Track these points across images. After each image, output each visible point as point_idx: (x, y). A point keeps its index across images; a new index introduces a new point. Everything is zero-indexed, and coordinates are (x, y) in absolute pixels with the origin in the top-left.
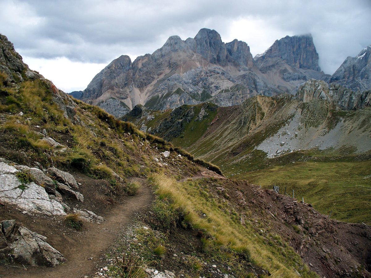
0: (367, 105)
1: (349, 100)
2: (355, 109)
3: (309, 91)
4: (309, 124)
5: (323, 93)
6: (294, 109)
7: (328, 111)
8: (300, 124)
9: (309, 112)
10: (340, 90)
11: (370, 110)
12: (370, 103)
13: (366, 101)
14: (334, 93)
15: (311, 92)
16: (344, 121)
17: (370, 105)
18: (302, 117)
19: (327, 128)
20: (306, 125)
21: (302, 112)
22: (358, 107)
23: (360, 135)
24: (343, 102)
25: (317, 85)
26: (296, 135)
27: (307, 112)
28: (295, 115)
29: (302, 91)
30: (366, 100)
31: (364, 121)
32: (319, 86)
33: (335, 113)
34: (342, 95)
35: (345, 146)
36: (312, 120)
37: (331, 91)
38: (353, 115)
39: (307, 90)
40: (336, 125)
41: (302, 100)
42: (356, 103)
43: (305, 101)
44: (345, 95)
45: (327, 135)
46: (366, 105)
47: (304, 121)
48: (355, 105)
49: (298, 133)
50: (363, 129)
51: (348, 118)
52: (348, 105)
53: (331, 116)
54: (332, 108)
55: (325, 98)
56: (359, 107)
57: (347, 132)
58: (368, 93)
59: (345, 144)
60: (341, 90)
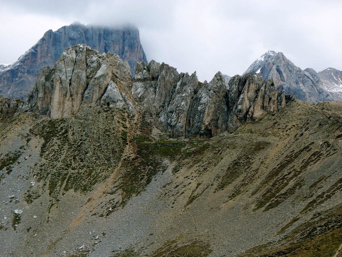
0: (245, 117)
1: (191, 106)
2: (209, 133)
3: (68, 81)
4: (65, 184)
5: (113, 90)
6: (20, 138)
7: (125, 140)
8: (33, 183)
9: (66, 147)
10: (164, 78)
11: (251, 132)
12: (253, 113)
13: (240, 107)
14: (146, 89)
15: (74, 84)
16: (176, 170)
17: (252, 118)
18: (44, 161)
19: (120, 191)
20: (53, 186)
21: (44, 146)
22: (217, 127)
23: (223, 205)
24: (172, 112)
25: (95, 64)
26: (17, 219)
27: (61, 148)
28: (21, 157)
29: (48, 84)
30: (241, 104)
31: (236, 163)
32: (99, 66)
33: (147, 147)
34: (171, 94)
35: (173, 242)
36: (73, 169)
37: (140, 84)
38: (200, 151)
39: (63, 77)
40: (149, 181)
41: (46, 111)
42: (211, 114)
43: (55, 115)
44: (179, 93)
45: (119, 214)
46: (240, 120)
47: (48, 174)
48: (209, 119)
49: (25, 211)
50: (230, 188)
51: (186, 160)
52: (188, 122)
53: (133, 156)
54: (138, 133)
55: (118, 104)
56: (219, 126)
57: (183, 200)
58: (245, 81)
59: (173, 237)
60: (167, 79)
